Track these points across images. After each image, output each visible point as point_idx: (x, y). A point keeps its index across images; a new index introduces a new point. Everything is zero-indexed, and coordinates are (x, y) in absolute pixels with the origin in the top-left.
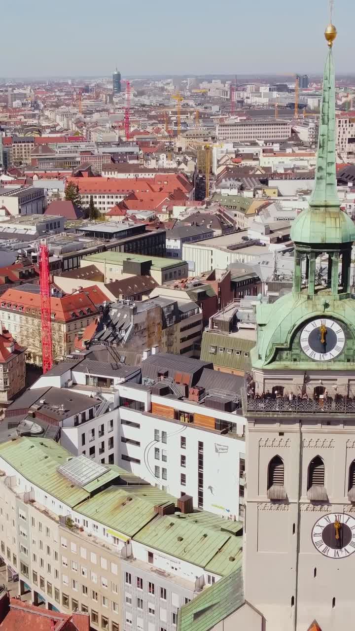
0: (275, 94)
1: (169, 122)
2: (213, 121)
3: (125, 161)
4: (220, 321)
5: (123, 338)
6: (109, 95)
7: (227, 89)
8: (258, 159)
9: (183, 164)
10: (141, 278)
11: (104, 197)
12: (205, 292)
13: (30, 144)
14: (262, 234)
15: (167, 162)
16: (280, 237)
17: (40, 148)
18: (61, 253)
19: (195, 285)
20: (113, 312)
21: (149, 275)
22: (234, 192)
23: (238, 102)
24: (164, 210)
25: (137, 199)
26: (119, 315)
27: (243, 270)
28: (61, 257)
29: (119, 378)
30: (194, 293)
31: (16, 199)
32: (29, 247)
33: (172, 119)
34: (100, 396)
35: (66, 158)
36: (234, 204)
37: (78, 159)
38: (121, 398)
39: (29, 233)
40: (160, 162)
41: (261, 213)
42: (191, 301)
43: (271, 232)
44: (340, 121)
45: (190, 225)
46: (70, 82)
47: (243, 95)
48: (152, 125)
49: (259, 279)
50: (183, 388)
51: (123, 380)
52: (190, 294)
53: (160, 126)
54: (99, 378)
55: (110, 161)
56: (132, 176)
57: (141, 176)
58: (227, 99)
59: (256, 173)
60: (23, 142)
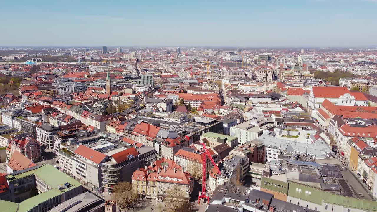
0: (232, 57)
1: (202, 69)
2: (217, 69)
3: (194, 86)
4: (266, 172)
5: (229, 175)
6: (177, 55)
7: (215, 54)
8: (238, 86)
9: (214, 88)
10: (224, 144)
11: (192, 101)
12: (249, 152)
13: (160, 77)
14: (256, 123)
15: (208, 86)
16: (262, 124)
17: (165, 80)
18: (192, 132)
19: (245, 150)
20: (225, 165)
21: (226, 143)
22: (239, 103)
23: (220, 59)
24: (216, 109)
25: (205, 104)
26: (227, 166)
27: (259, 142)
28: (193, 134)
29: (242, 201)
30: (246, 153)
31: (165, 104)
32: (182, 130)
33: (203, 67)
34: (237, 208)
35: (174, 85)
36: (239, 107)
37: (179, 85)
38: (244, 209)
39: (178, 122)
40: (206, 86)
41: (250, 111)
42: (245, 156)
43: (259, 122)
44: (261, 71)
45: (230, 118)
46: (161, 48)
47: (221, 56)
48: (197, 69)
49: (264, 145)
50: (267, 206)
51: (244, 202)
52: (245, 153)
53: (200, 70)
54: (234, 200)
55: (189, 86)
56: (198, 93)
57: (202, 93)
58: (216, 57)
59: (241, 94)
60: (157, 77)
